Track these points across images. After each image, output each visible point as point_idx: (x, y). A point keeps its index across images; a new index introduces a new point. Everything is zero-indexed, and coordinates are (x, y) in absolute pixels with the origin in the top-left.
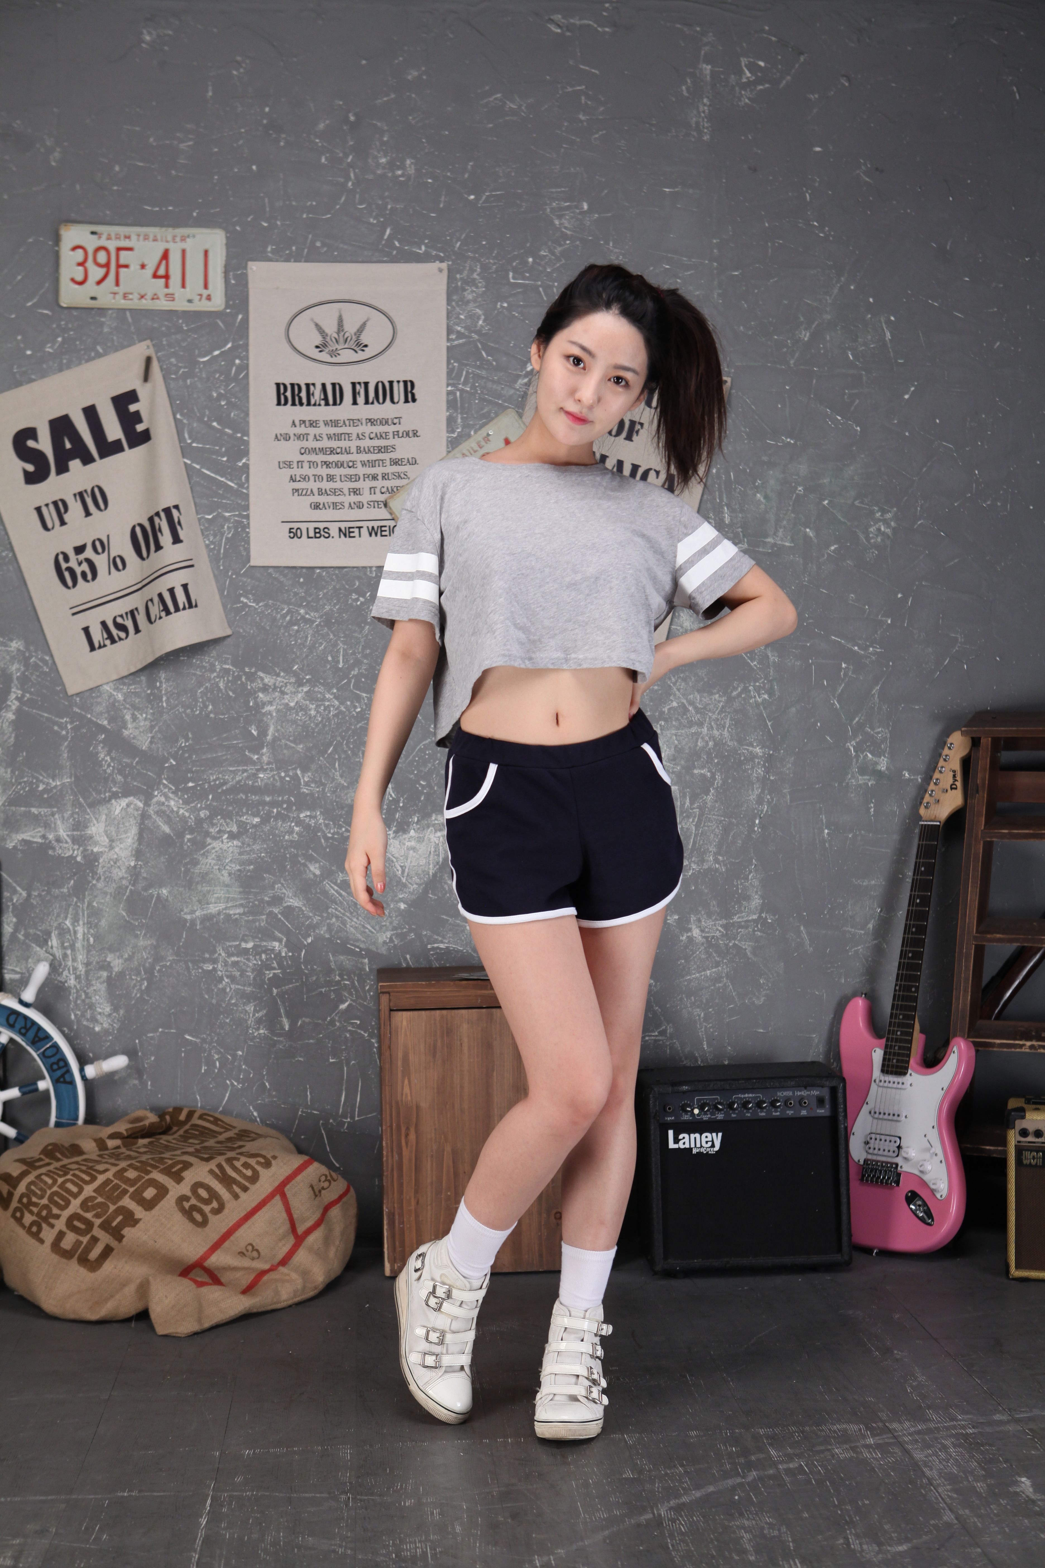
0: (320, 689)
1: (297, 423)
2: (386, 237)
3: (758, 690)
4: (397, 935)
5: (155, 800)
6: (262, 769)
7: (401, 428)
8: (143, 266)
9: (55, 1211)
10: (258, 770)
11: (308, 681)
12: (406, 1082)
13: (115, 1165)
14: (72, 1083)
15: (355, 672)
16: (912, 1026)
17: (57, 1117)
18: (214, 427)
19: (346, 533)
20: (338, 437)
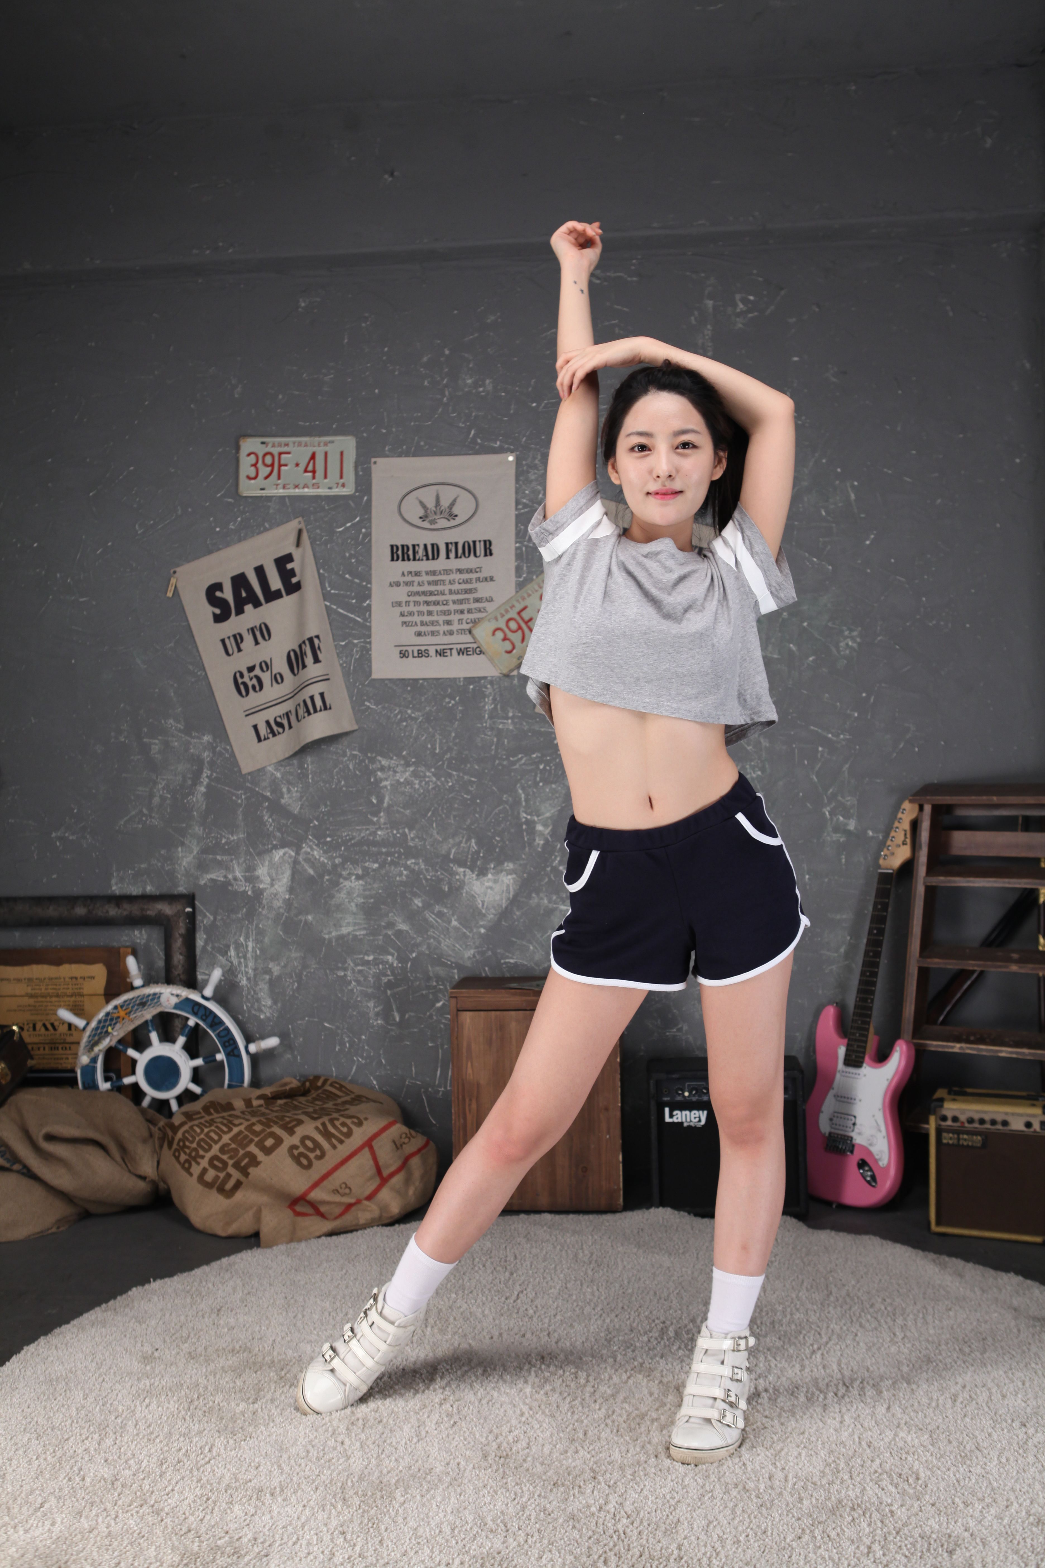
0: (422, 769)
1: (406, 573)
2: (471, 436)
3: (753, 768)
4: (479, 953)
5: (303, 850)
6: (380, 828)
7: (481, 575)
8: (297, 465)
9: (201, 1153)
10: (377, 829)
11: (414, 763)
12: (469, 1064)
13: (247, 1120)
14: (239, 1056)
15: (448, 756)
16: (867, 1030)
17: (230, 1080)
18: (347, 579)
19: (441, 653)
20: (436, 583)
